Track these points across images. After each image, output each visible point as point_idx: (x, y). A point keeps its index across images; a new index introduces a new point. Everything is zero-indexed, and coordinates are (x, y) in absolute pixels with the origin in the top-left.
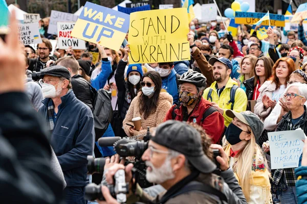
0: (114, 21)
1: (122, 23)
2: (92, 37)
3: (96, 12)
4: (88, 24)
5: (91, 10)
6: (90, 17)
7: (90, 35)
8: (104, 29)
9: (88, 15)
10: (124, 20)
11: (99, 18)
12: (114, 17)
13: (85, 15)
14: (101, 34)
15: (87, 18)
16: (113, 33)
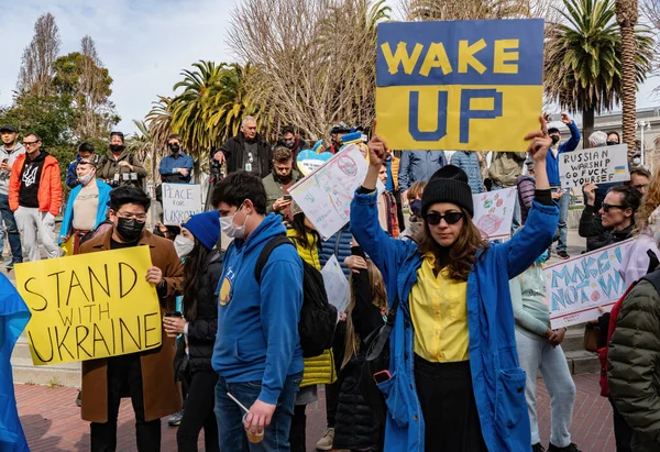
0: (486, 57)
1: (515, 56)
2: (441, 132)
3: (419, 48)
4: (414, 96)
5: (402, 46)
6: (409, 70)
7: (433, 128)
8: (466, 96)
9: (401, 67)
10: (515, 43)
11: (436, 65)
12: (481, 45)
13: (393, 70)
14: (467, 115)
15: (401, 79)
16: (498, 98)
